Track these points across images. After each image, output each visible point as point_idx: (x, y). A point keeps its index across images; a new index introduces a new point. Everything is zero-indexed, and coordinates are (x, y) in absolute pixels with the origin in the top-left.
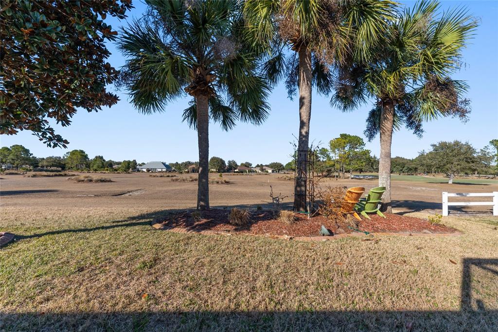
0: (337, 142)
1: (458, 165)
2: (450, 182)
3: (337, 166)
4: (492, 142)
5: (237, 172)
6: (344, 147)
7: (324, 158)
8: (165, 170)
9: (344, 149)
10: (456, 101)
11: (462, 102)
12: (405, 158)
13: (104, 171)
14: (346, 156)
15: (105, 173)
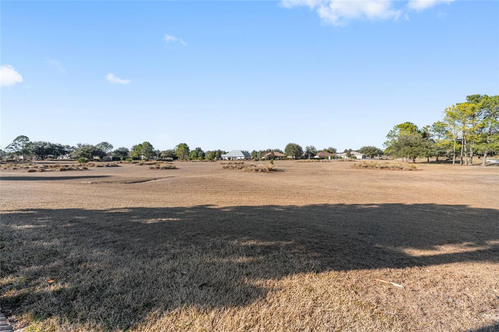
5: (317, 159)
8: (244, 158)
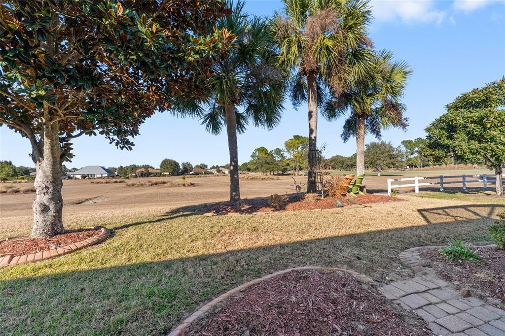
0: (292, 143)
1: (384, 160)
2: (379, 175)
3: (292, 165)
4: (402, 142)
5: (192, 174)
6: (298, 147)
7: (278, 158)
8: (106, 175)
9: (297, 149)
10: (401, 118)
11: (404, 119)
12: (344, 156)
13: (18, 181)
14: (300, 155)
15: (20, 183)
